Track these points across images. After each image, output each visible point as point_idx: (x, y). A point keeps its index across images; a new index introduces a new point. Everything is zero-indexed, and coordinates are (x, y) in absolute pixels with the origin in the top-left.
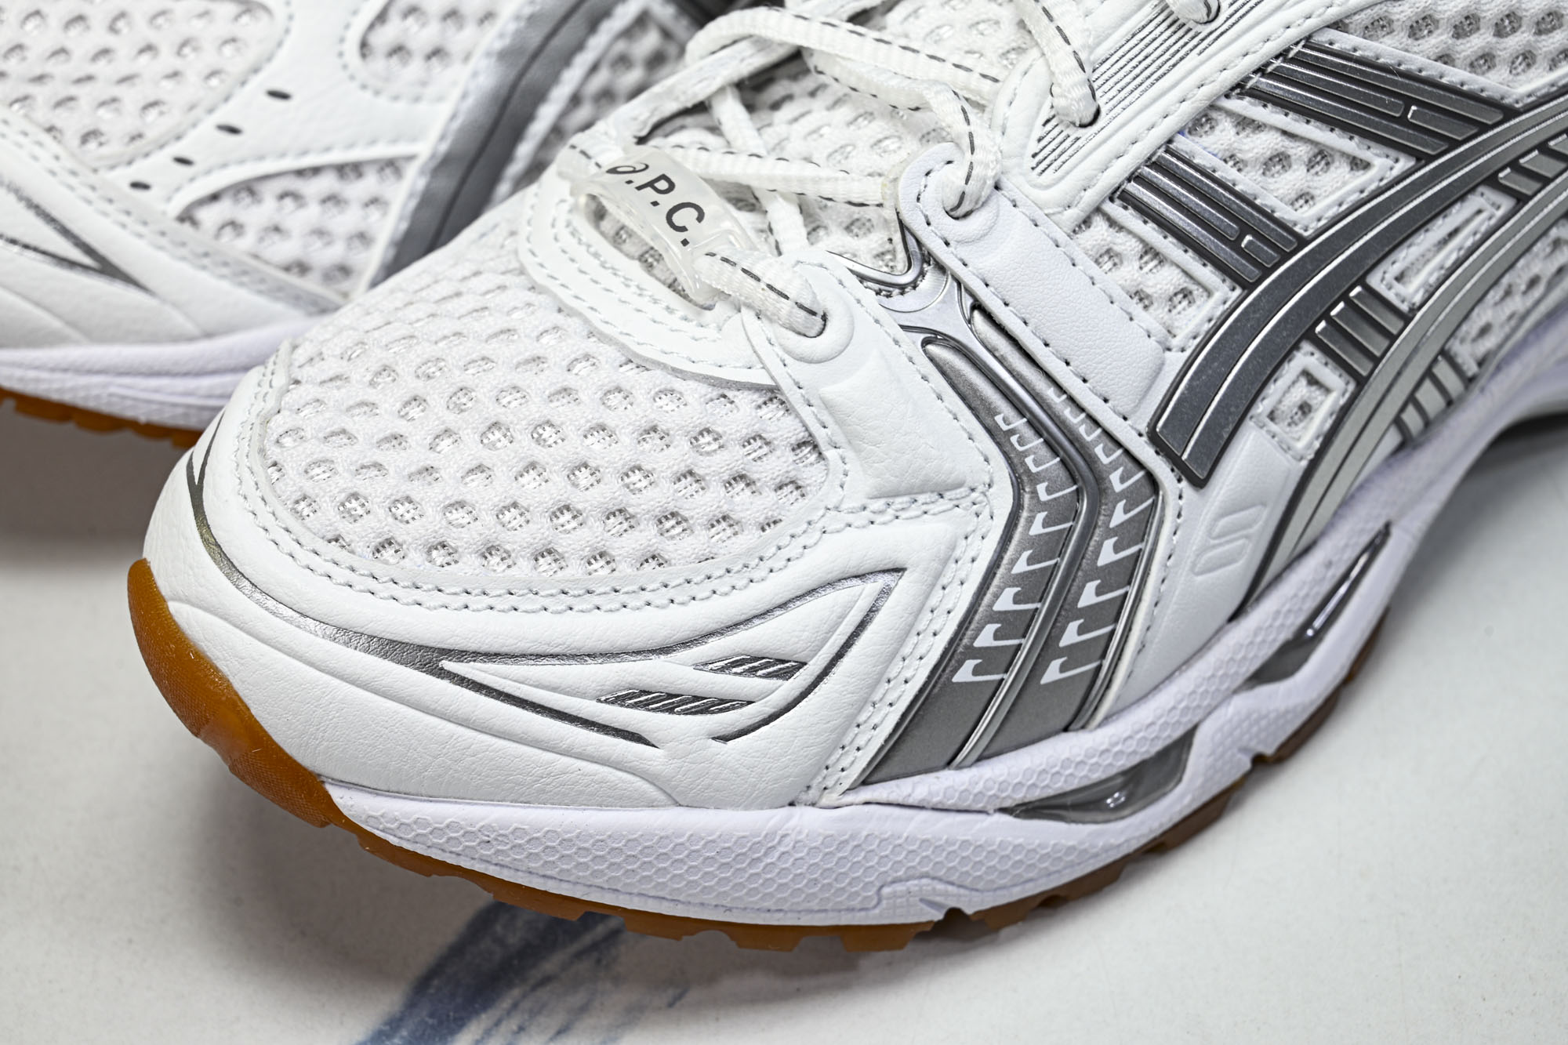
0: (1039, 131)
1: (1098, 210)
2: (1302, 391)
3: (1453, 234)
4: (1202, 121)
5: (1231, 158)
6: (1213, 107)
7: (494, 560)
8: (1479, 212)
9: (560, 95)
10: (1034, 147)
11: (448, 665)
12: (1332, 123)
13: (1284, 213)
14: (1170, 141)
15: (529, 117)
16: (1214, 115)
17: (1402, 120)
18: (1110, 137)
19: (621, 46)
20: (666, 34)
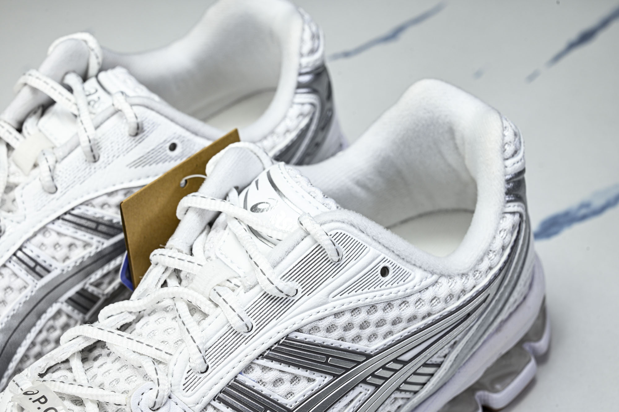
0: (186, 375)
1: (209, 404)
3: (352, 401)
4: (248, 369)
5: (260, 382)
6: (252, 363)
8: (361, 393)
9: (26, 343)
10: (184, 381)
12: (299, 367)
13: (282, 401)
14: (236, 377)
15: (14, 353)
16: (253, 365)
17: (326, 363)
18: (212, 377)
19: (51, 323)
20: (69, 316)
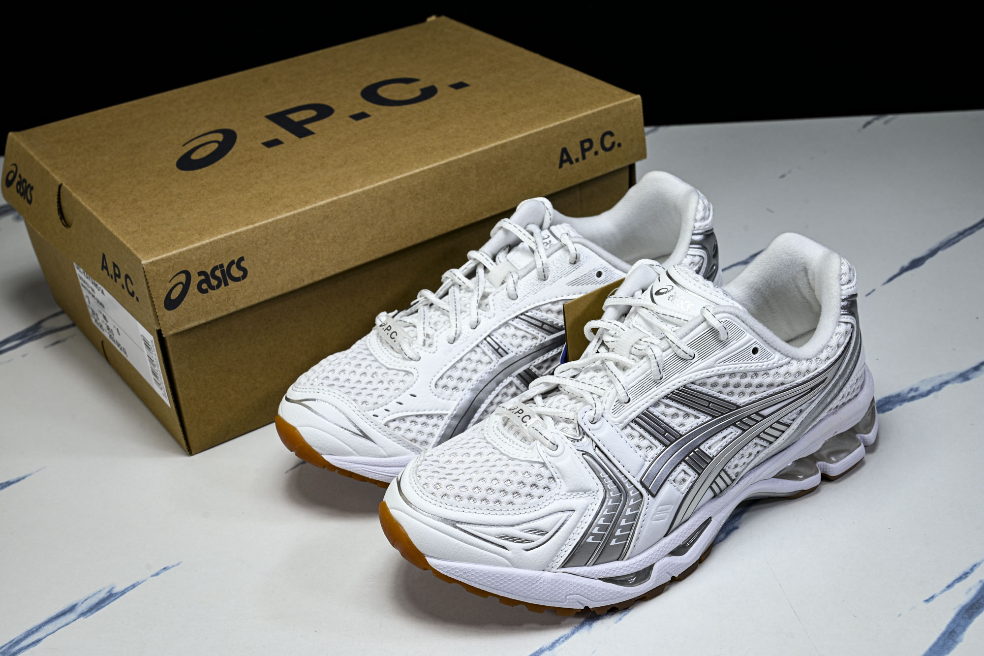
0: (615, 404)
1: (628, 424)
2: (682, 475)
3: (725, 437)
4: (656, 404)
5: (663, 414)
6: (659, 401)
7: (471, 501)
8: (732, 433)
9: (487, 401)
10: (613, 407)
11: (458, 525)
12: (690, 407)
13: (677, 428)
14: (648, 408)
15: (479, 407)
16: (659, 403)
17: (708, 407)
18: (632, 406)
19: (505, 390)
20: (518, 388)
